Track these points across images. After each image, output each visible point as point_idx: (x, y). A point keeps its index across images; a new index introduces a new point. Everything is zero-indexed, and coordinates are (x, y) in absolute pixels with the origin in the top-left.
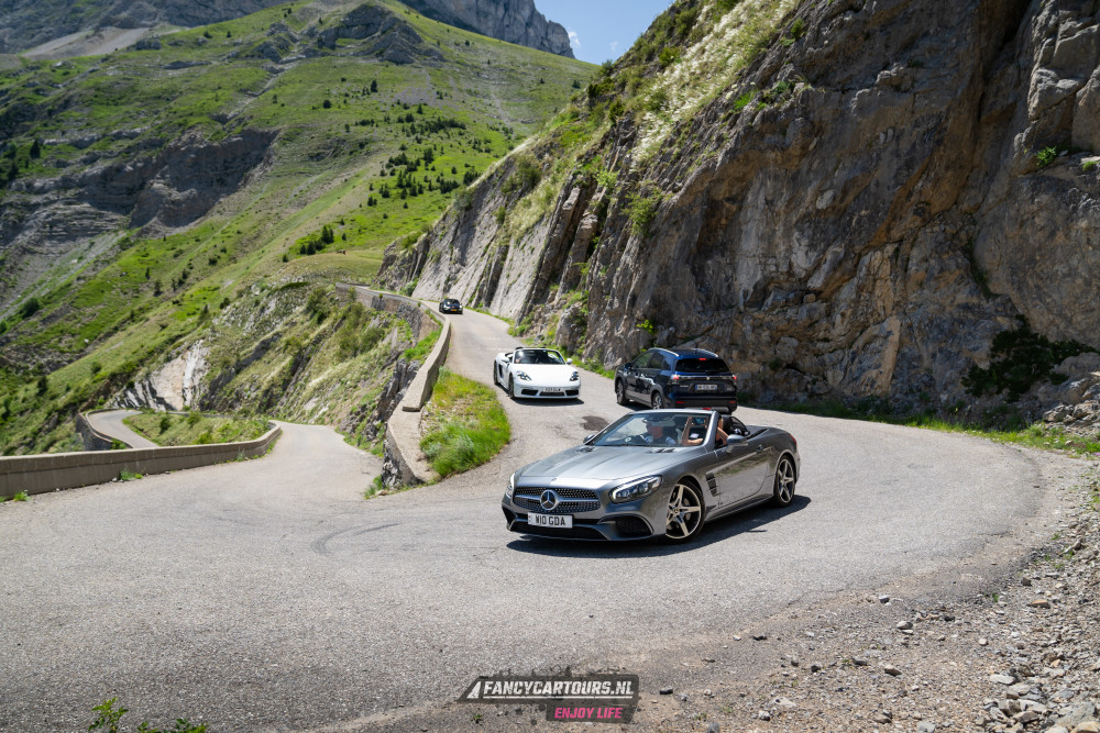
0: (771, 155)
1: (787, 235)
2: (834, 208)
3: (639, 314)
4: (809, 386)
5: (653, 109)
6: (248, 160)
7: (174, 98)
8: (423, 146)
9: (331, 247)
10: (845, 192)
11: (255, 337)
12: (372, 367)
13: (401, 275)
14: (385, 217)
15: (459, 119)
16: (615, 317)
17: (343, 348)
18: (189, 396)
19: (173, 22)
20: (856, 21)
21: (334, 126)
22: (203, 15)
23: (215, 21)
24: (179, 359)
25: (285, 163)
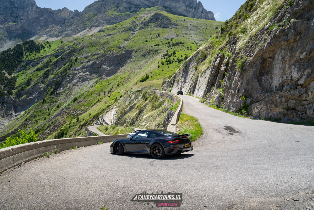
0: (283, 43)
1: (290, 67)
2: (306, 58)
3: (240, 95)
4: (300, 116)
5: (242, 33)
6: (126, 58)
7: (108, 44)
8: (173, 50)
9: (148, 80)
10: (310, 52)
11: (129, 105)
12: (160, 112)
13: (168, 86)
14: (163, 70)
15: (183, 41)
16: (233, 96)
17: (152, 107)
18: (112, 121)
19: (108, 24)
21: (148, 47)
22: (115, 22)
23: (118, 23)
24: (110, 111)
25: (136, 58)
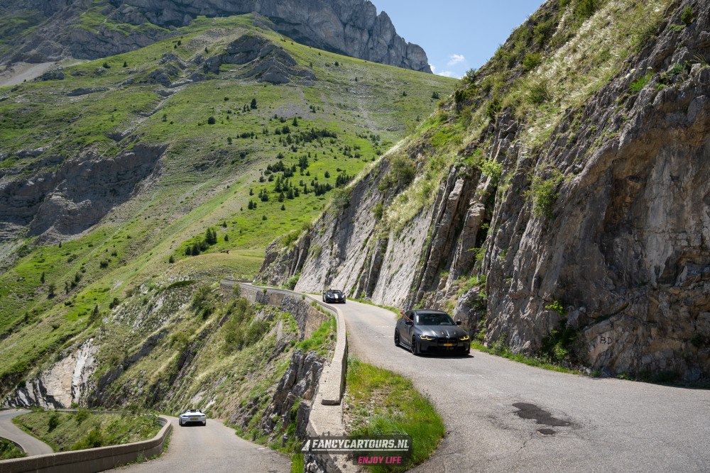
0: (674, 132)
1: (697, 209)
3: (546, 295)
5: (535, 102)
6: (139, 172)
7: (74, 120)
8: (298, 154)
9: (215, 247)
11: (143, 334)
12: (258, 359)
13: (283, 271)
14: (264, 219)
15: (331, 129)
16: (520, 300)
17: (229, 341)
18: (78, 394)
19: (76, 56)
21: (218, 140)
22: (103, 50)
23: (114, 54)
24: (70, 357)
25: (172, 174)
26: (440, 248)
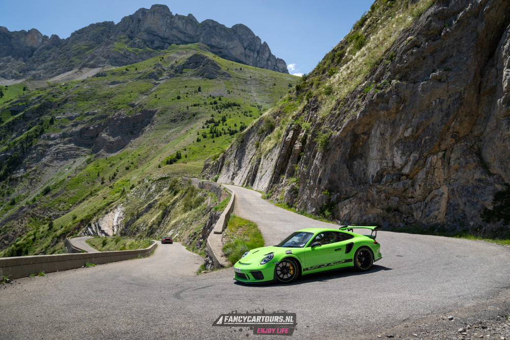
0: (382, 113)
1: (391, 149)
2: (413, 136)
3: (322, 187)
4: (405, 220)
5: (326, 94)
6: (143, 123)
7: (112, 97)
8: (221, 115)
9: (180, 160)
10: (418, 128)
11: (146, 202)
12: (199, 215)
13: (212, 173)
14: (205, 147)
15: (238, 102)
16: (312, 189)
17: (185, 206)
18: (116, 230)
19: (112, 65)
20: (418, 52)
21: (182, 107)
22: (125, 61)
23: (131, 64)
24: (112, 212)
25: (160, 124)
26: (281, 164)
